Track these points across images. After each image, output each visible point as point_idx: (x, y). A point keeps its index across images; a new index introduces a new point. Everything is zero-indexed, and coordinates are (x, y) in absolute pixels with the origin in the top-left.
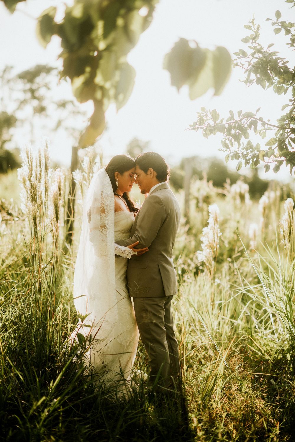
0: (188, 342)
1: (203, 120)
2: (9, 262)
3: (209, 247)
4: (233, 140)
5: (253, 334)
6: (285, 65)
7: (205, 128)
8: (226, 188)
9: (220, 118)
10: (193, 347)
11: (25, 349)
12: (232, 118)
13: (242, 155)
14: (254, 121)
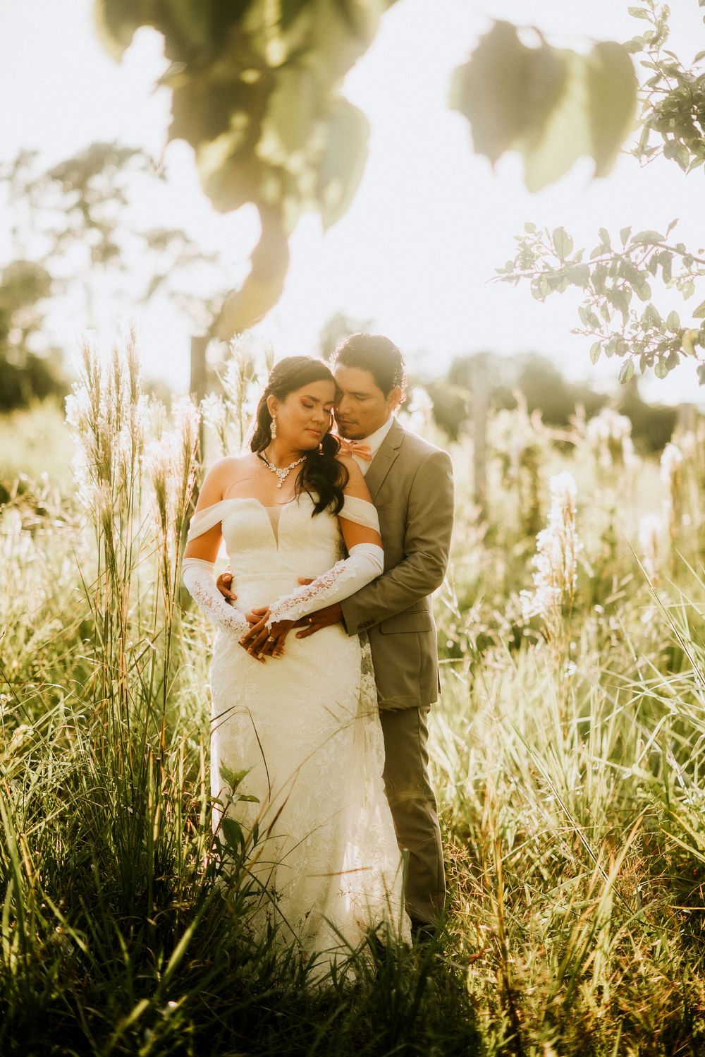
0: (506, 825)
1: (532, 255)
2: (42, 634)
3: (552, 582)
4: (610, 306)
5: (672, 801)
7: (536, 276)
8: (576, 428)
9: (576, 250)
10: (519, 839)
11: (89, 861)
12: (605, 248)
13: (632, 342)
14: (662, 254)
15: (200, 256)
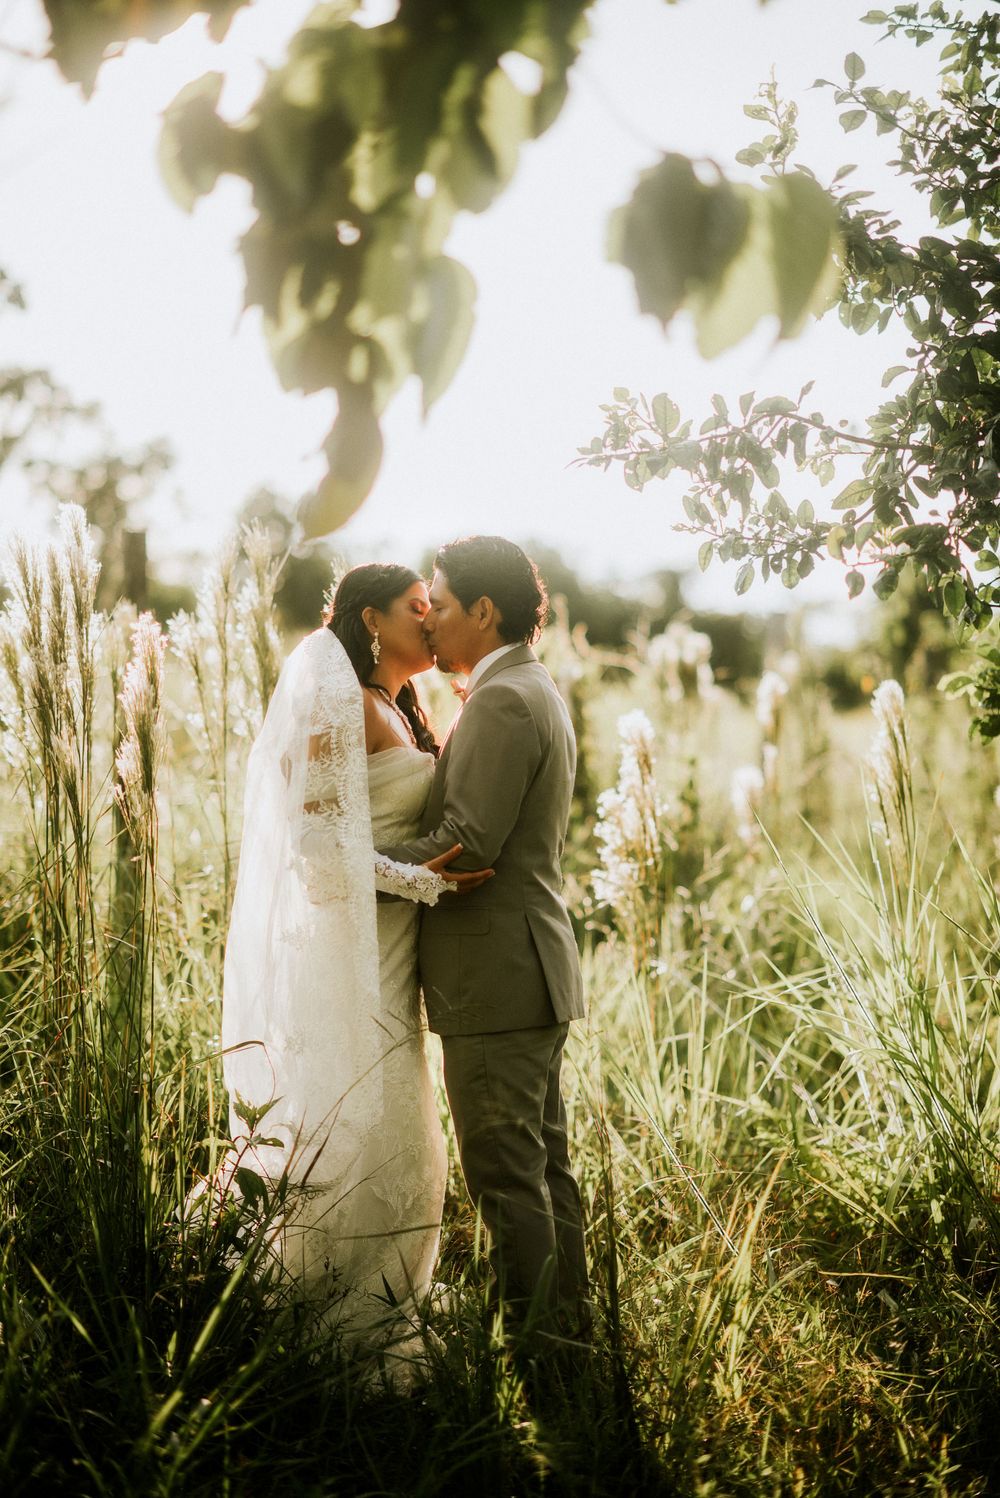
1: (627, 431)
3: (628, 855)
4: (726, 494)
5: (802, 1142)
6: (889, 234)
7: (632, 457)
8: (634, 648)
9: (683, 421)
11: (52, 1229)
12: (721, 419)
13: (753, 542)
14: (794, 426)
15: (69, 409)
